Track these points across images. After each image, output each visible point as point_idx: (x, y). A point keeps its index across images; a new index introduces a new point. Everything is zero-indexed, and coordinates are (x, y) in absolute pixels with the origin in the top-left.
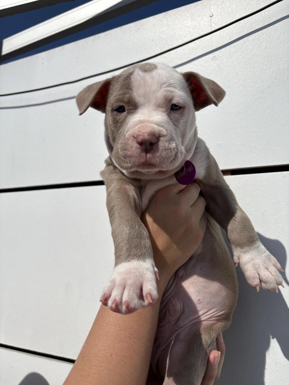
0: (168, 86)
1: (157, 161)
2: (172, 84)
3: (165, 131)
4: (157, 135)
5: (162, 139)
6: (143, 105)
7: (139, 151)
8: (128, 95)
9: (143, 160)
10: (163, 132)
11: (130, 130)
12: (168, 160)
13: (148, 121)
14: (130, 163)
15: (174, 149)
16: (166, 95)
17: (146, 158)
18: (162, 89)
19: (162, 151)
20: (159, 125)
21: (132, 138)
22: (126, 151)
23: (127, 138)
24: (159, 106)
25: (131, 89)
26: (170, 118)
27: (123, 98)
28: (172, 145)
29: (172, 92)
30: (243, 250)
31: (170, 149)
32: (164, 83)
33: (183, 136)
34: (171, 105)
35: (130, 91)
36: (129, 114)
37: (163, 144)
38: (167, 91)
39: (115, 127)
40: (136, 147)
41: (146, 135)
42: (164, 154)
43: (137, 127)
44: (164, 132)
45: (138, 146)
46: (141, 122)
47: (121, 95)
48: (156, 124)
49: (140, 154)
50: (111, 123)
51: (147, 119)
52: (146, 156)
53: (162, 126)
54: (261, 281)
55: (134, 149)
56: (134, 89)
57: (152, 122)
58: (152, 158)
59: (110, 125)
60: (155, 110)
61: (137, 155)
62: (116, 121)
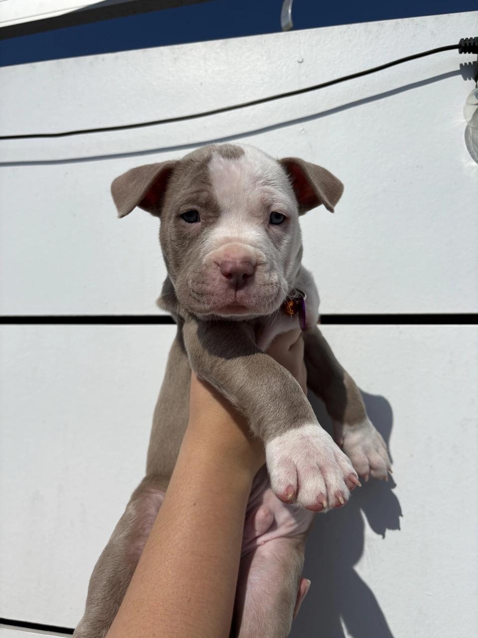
0: (266, 184)
1: (252, 302)
2: (269, 180)
3: (264, 256)
4: (254, 262)
5: (259, 267)
6: (229, 210)
7: (226, 286)
8: (205, 194)
9: (229, 300)
10: (261, 258)
11: (209, 252)
12: (268, 300)
13: (239, 240)
14: (208, 304)
15: (276, 283)
16: (263, 198)
17: (236, 297)
18: (257, 189)
19: (260, 287)
20: (255, 246)
21: (214, 266)
22: (204, 285)
23: (205, 265)
24: (252, 214)
25: (210, 185)
26: (270, 236)
27: (198, 198)
28: (273, 278)
29: (271, 193)
30: (353, 427)
31: (272, 284)
32: (259, 178)
33: (286, 264)
34: (270, 214)
35: (208, 187)
36: (206, 226)
37: (261, 276)
38: (265, 191)
39: (181, 244)
40: (221, 280)
41: (238, 261)
42: (263, 291)
43: (222, 248)
44: (263, 258)
45: (224, 278)
46: (228, 240)
47: (194, 193)
48: (251, 245)
49: (227, 290)
50: (173, 238)
51: (236, 235)
52: (236, 294)
53: (261, 248)
54: (371, 468)
55: (217, 283)
56: (216, 185)
57: (245, 241)
58: (245, 297)
59: (172, 241)
60: (247, 220)
61: (222, 292)
62: (183, 236)
